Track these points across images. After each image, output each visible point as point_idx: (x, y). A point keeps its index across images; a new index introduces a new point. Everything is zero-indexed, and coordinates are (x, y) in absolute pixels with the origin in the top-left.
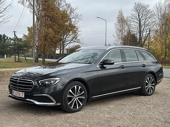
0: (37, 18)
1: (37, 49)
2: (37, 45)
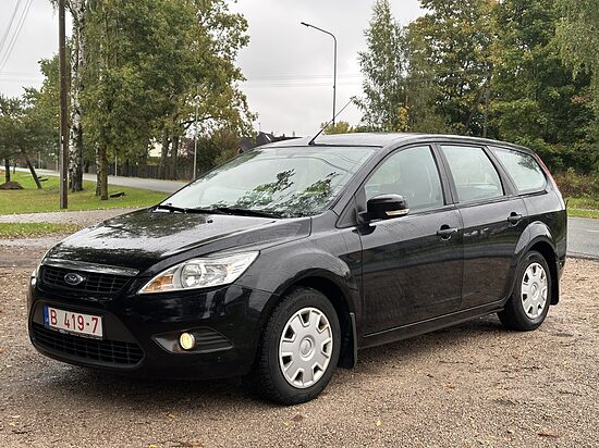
0: (76, 22)
1: (79, 141)
2: (77, 124)
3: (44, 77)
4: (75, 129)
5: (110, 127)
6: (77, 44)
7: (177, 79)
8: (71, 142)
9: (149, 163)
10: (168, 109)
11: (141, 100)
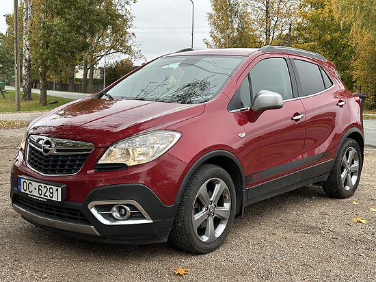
1: (29, 68)
2: (27, 56)
3: (7, 26)
4: (26, 60)
5: (47, 59)
6: (27, 5)
7: (91, 26)
8: (23, 68)
9: (75, 83)
10: (85, 47)
11: (68, 40)
